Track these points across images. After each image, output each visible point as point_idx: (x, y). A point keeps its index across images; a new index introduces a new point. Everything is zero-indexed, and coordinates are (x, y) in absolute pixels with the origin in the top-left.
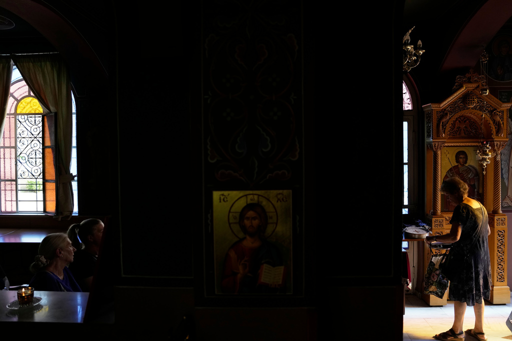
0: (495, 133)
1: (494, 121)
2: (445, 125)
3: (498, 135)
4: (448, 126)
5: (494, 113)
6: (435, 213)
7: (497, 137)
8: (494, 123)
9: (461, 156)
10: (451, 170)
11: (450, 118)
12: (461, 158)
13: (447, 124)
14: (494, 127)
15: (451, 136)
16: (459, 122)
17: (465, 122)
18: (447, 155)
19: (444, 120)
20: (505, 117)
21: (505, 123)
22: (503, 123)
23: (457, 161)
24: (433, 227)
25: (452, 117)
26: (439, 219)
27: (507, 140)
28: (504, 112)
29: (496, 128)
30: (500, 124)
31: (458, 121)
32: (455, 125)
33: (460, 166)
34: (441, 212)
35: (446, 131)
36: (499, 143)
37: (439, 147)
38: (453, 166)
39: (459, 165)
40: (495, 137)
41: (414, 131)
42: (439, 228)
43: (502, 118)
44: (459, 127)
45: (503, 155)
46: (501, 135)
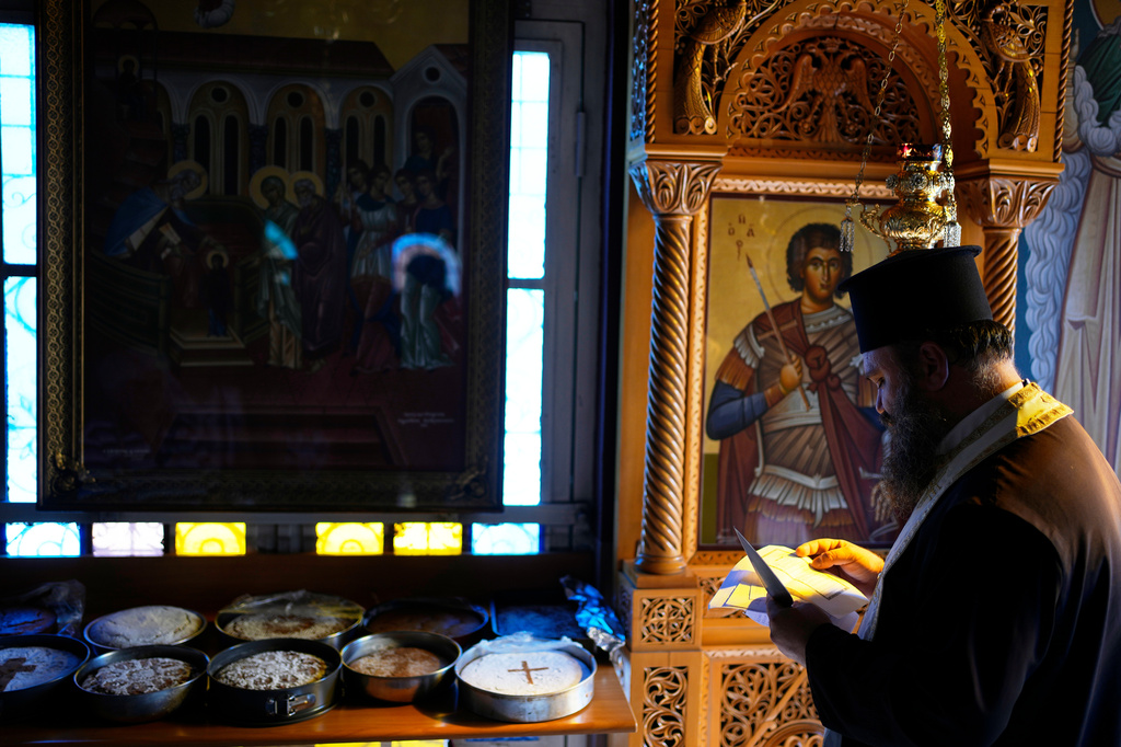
0: (991, 132)
1: (993, 62)
2: (722, 67)
3: (1008, 144)
4: (743, 75)
5: (997, 17)
6: (652, 564)
7: (1004, 152)
8: (991, 75)
9: (820, 253)
10: (759, 324)
11: (752, 29)
12: (816, 262)
13: (732, 60)
14: (990, 98)
15: (767, 142)
16: (817, 62)
17: (846, 64)
18: (739, 244)
19: (718, 37)
20: (1053, 44)
21: (1051, 78)
22: (1040, 79)
23: (797, 279)
24: (637, 642)
25: (762, 21)
26: (670, 594)
27: (1058, 171)
28: (1052, 15)
29: (999, 102)
30: (1026, 82)
31: (806, 60)
32: (791, 80)
33: (808, 305)
34: (700, 548)
35: (727, 101)
36: (1009, 185)
37: (685, 187)
38: (773, 302)
39: (807, 301)
40: (992, 150)
41: (582, 108)
42: (669, 644)
43: (1036, 44)
44: (814, 93)
45: (1033, 256)
46: (1023, 144)
